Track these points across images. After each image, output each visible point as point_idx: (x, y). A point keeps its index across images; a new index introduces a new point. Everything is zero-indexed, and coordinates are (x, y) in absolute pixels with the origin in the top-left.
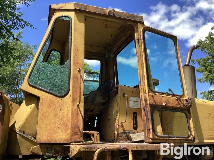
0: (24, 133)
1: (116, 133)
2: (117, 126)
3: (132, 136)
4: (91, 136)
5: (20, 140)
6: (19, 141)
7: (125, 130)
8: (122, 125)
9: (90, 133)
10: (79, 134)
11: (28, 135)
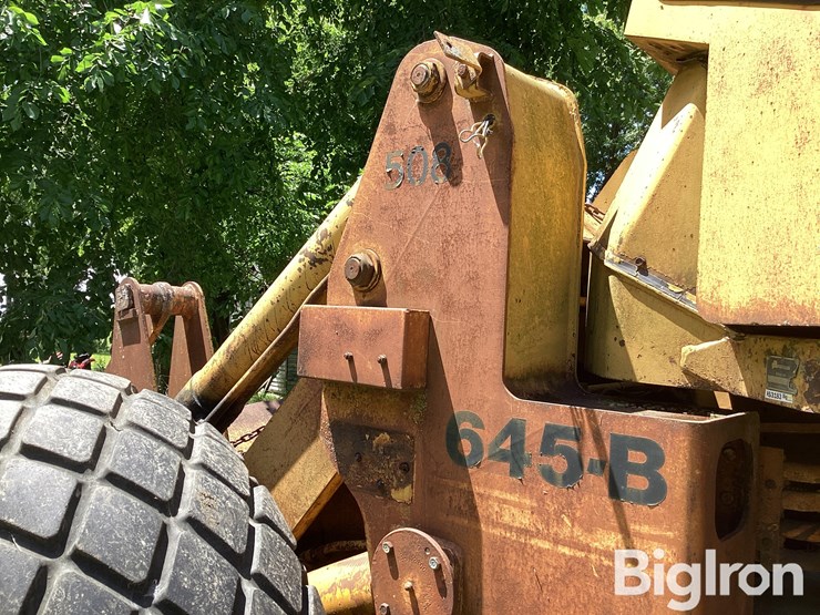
0: (643, 270)
5: (621, 307)
6: (618, 312)
11: (664, 280)
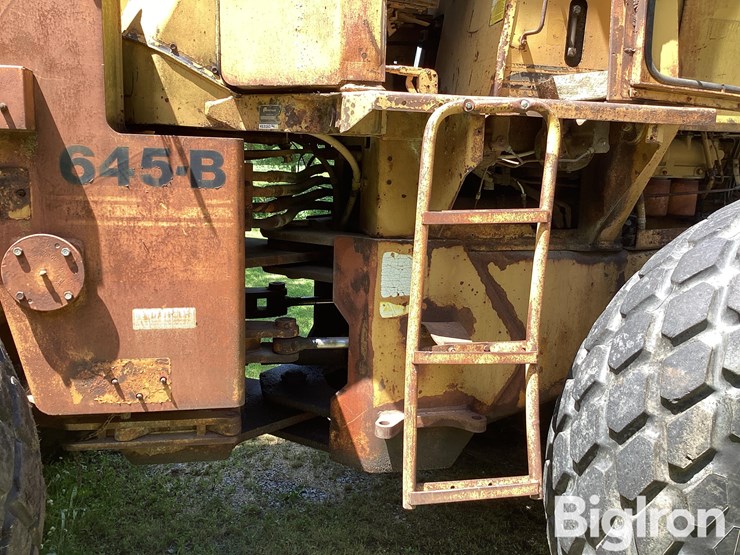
0: (175, 52)
1: (500, 75)
2: (507, 48)
3: (560, 81)
4: (408, 82)
5: (165, 76)
7: (533, 66)
8: (524, 47)
9: (403, 71)
10: (372, 53)
11: (190, 60)
